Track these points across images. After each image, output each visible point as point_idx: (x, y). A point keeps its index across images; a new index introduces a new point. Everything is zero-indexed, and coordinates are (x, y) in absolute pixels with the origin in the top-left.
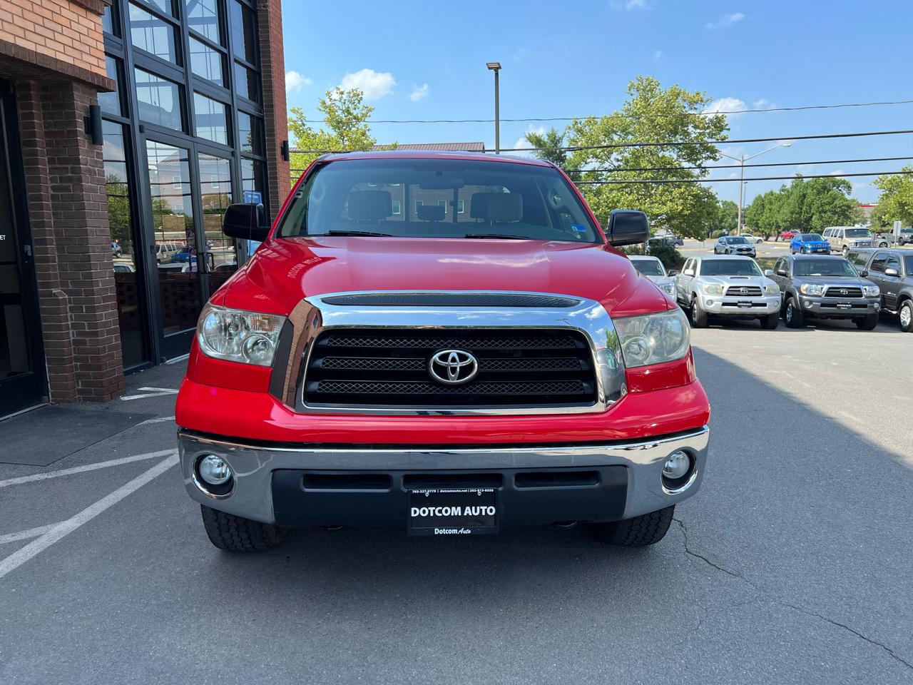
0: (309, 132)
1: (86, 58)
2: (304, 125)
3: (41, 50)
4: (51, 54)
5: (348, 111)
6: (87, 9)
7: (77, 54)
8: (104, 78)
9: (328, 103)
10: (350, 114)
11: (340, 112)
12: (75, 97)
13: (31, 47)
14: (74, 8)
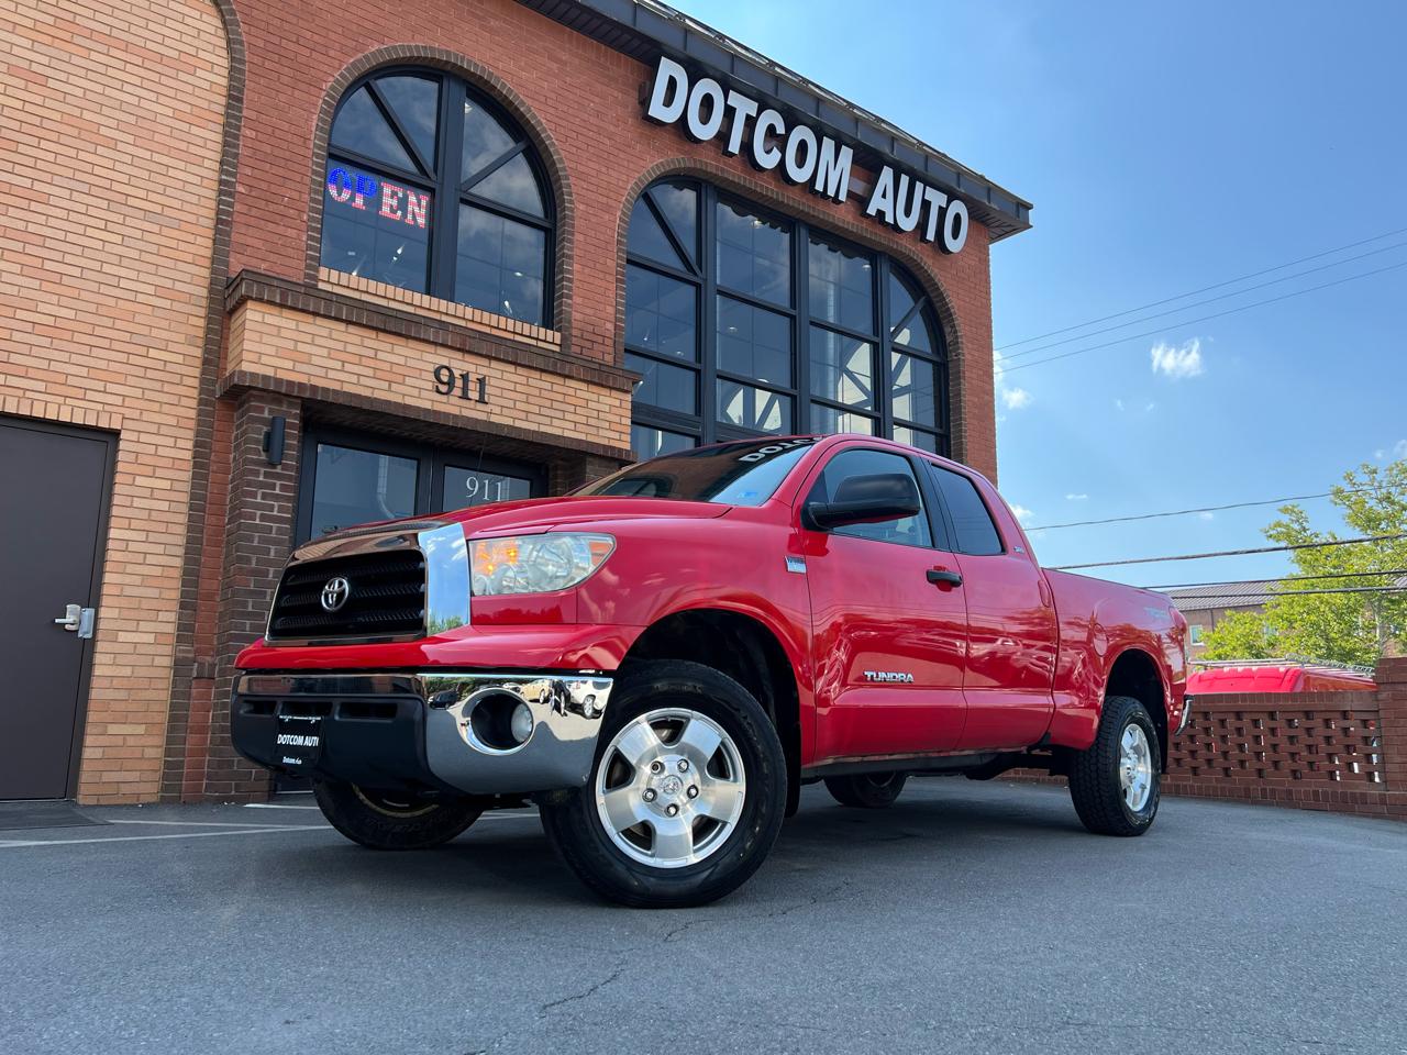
0: (1318, 540)
1: (601, 432)
2: (1305, 530)
3: (543, 429)
4: (558, 432)
5: (1388, 499)
6: (611, 388)
7: (594, 431)
8: (620, 450)
9: (1347, 487)
10: (1393, 503)
11: (1373, 503)
12: (588, 470)
13: (534, 427)
14: (593, 388)
